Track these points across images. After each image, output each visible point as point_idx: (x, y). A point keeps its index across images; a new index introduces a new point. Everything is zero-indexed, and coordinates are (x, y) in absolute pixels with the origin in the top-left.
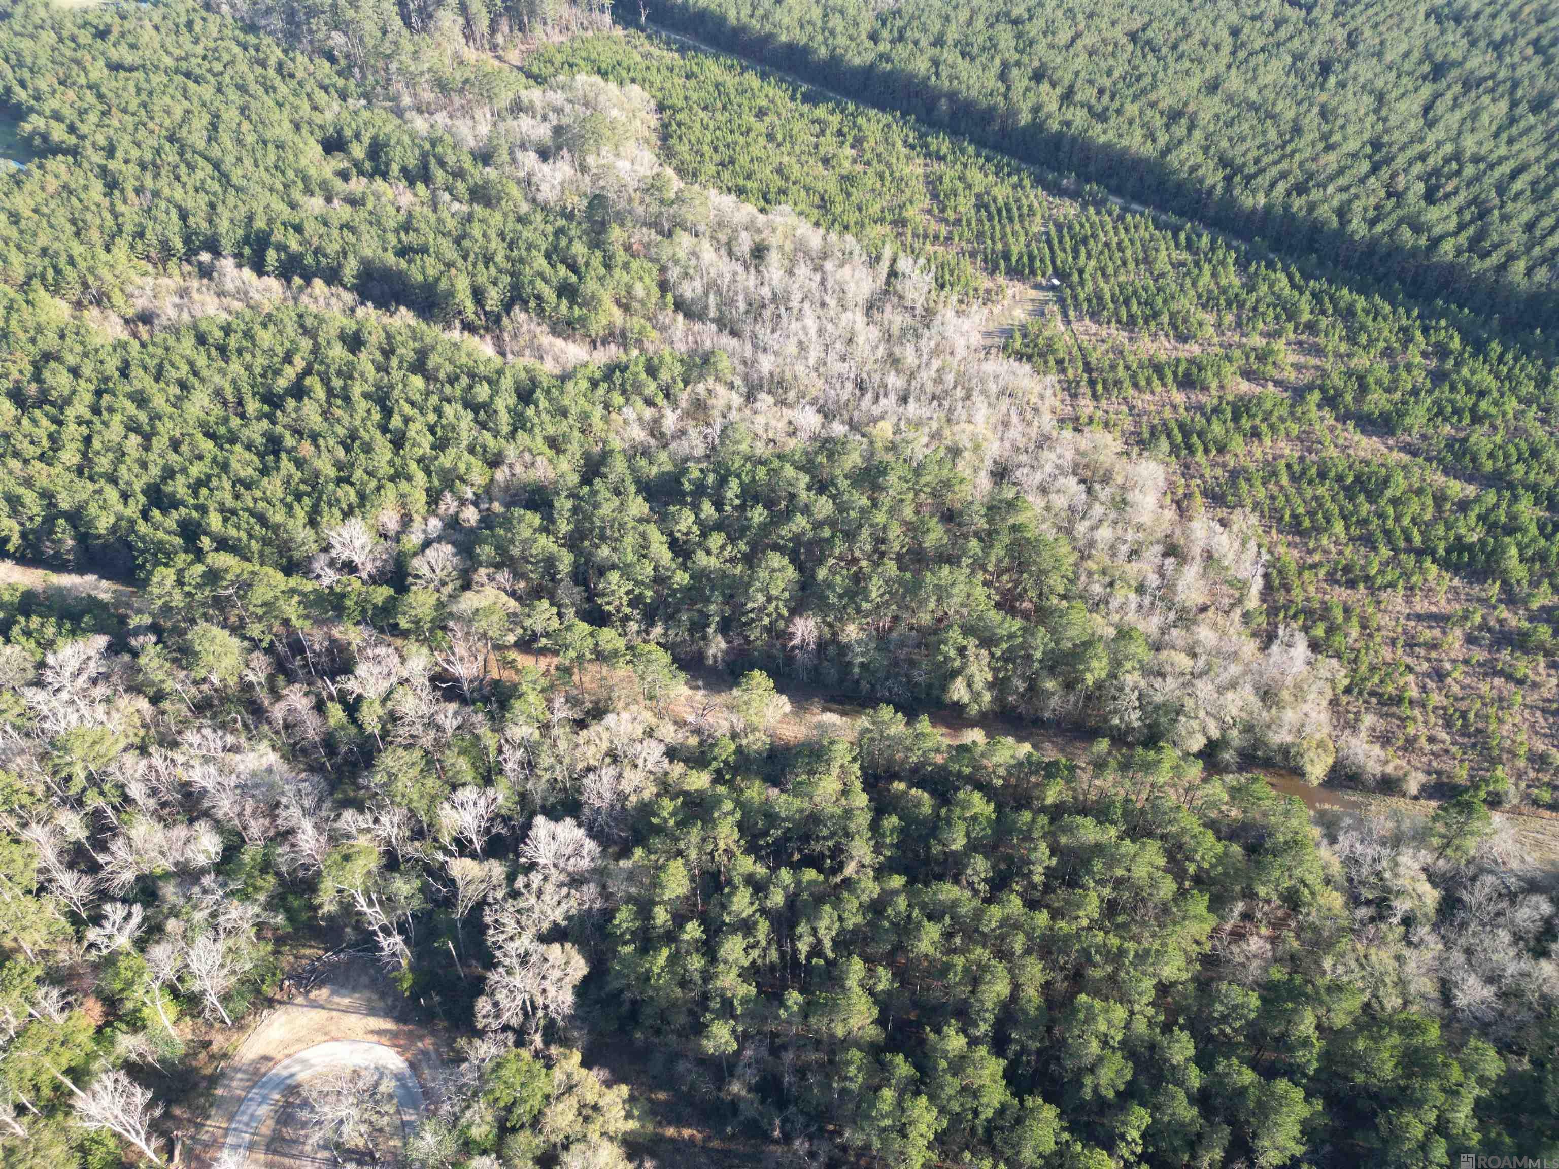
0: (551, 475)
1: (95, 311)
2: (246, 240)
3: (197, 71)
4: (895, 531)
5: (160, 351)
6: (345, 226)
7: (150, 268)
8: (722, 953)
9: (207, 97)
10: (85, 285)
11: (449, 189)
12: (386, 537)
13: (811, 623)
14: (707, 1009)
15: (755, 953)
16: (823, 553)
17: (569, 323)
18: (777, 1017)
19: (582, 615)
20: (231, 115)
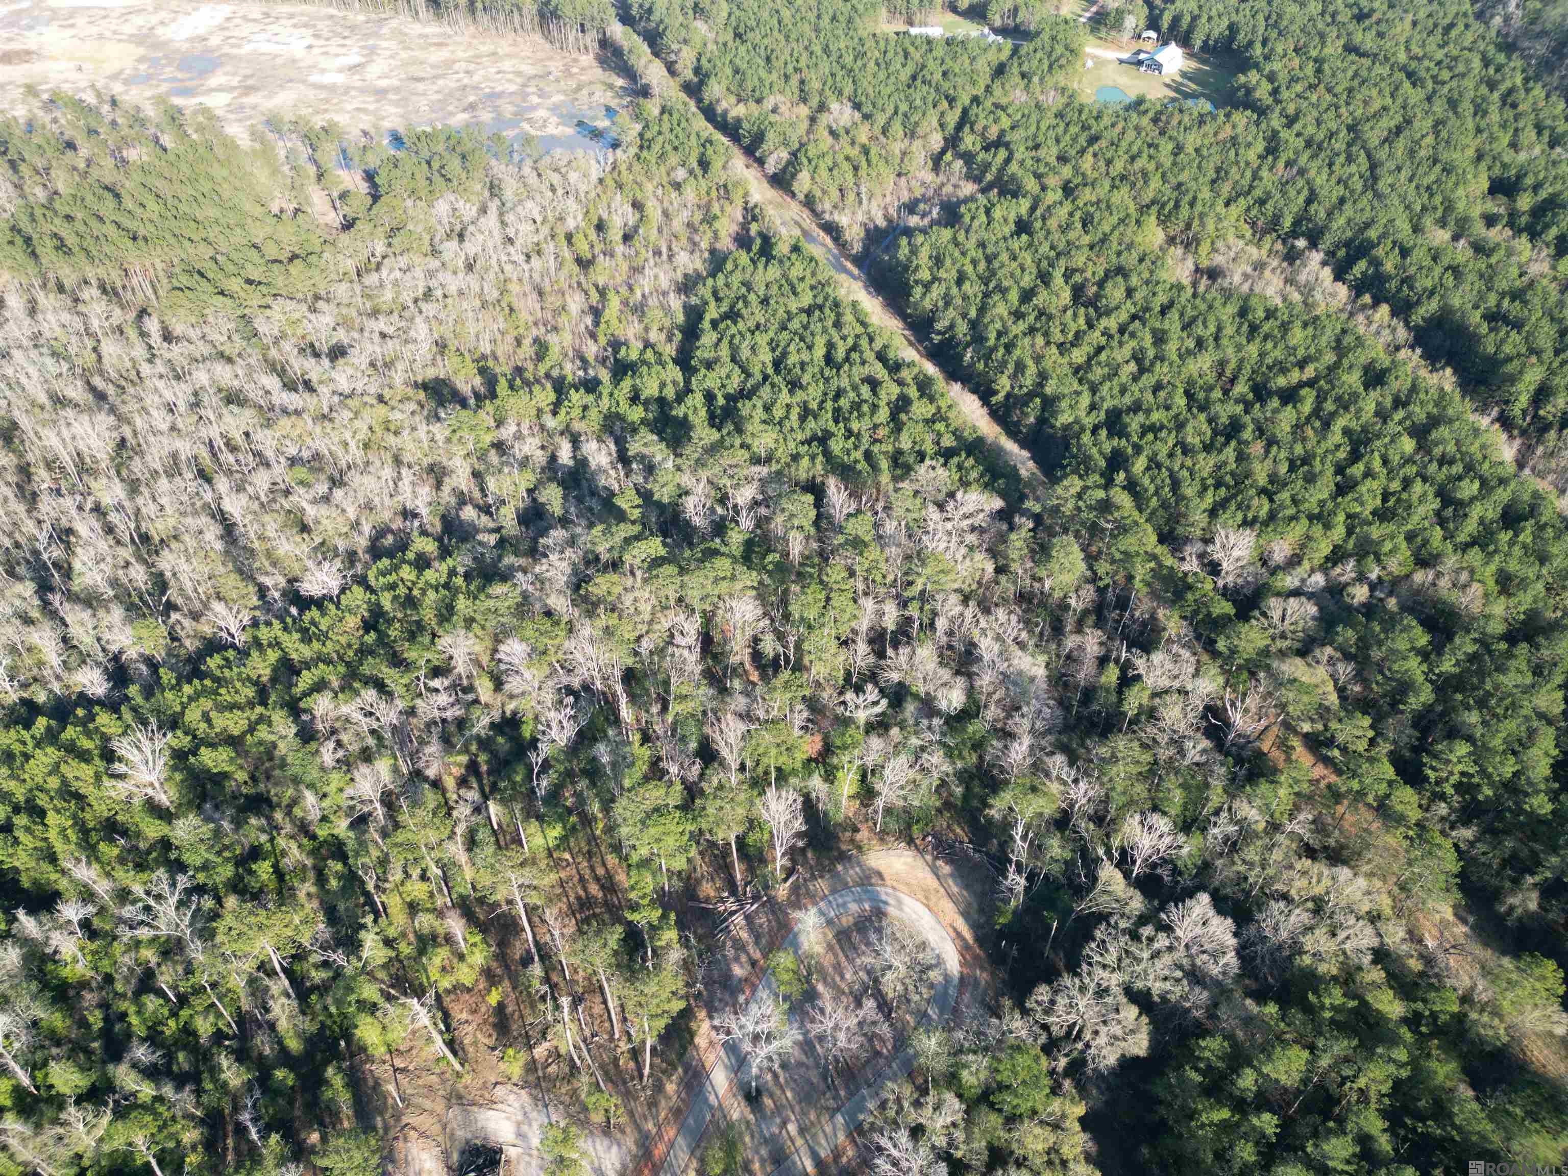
0: (1475, 609)
1: (1179, 251)
2: (1348, 244)
3: (1422, 73)
5: (1203, 307)
7: (1248, 234)
9: (1411, 102)
10: (1188, 226)
12: (1264, 563)
19: (1396, 760)
20: (1423, 125)
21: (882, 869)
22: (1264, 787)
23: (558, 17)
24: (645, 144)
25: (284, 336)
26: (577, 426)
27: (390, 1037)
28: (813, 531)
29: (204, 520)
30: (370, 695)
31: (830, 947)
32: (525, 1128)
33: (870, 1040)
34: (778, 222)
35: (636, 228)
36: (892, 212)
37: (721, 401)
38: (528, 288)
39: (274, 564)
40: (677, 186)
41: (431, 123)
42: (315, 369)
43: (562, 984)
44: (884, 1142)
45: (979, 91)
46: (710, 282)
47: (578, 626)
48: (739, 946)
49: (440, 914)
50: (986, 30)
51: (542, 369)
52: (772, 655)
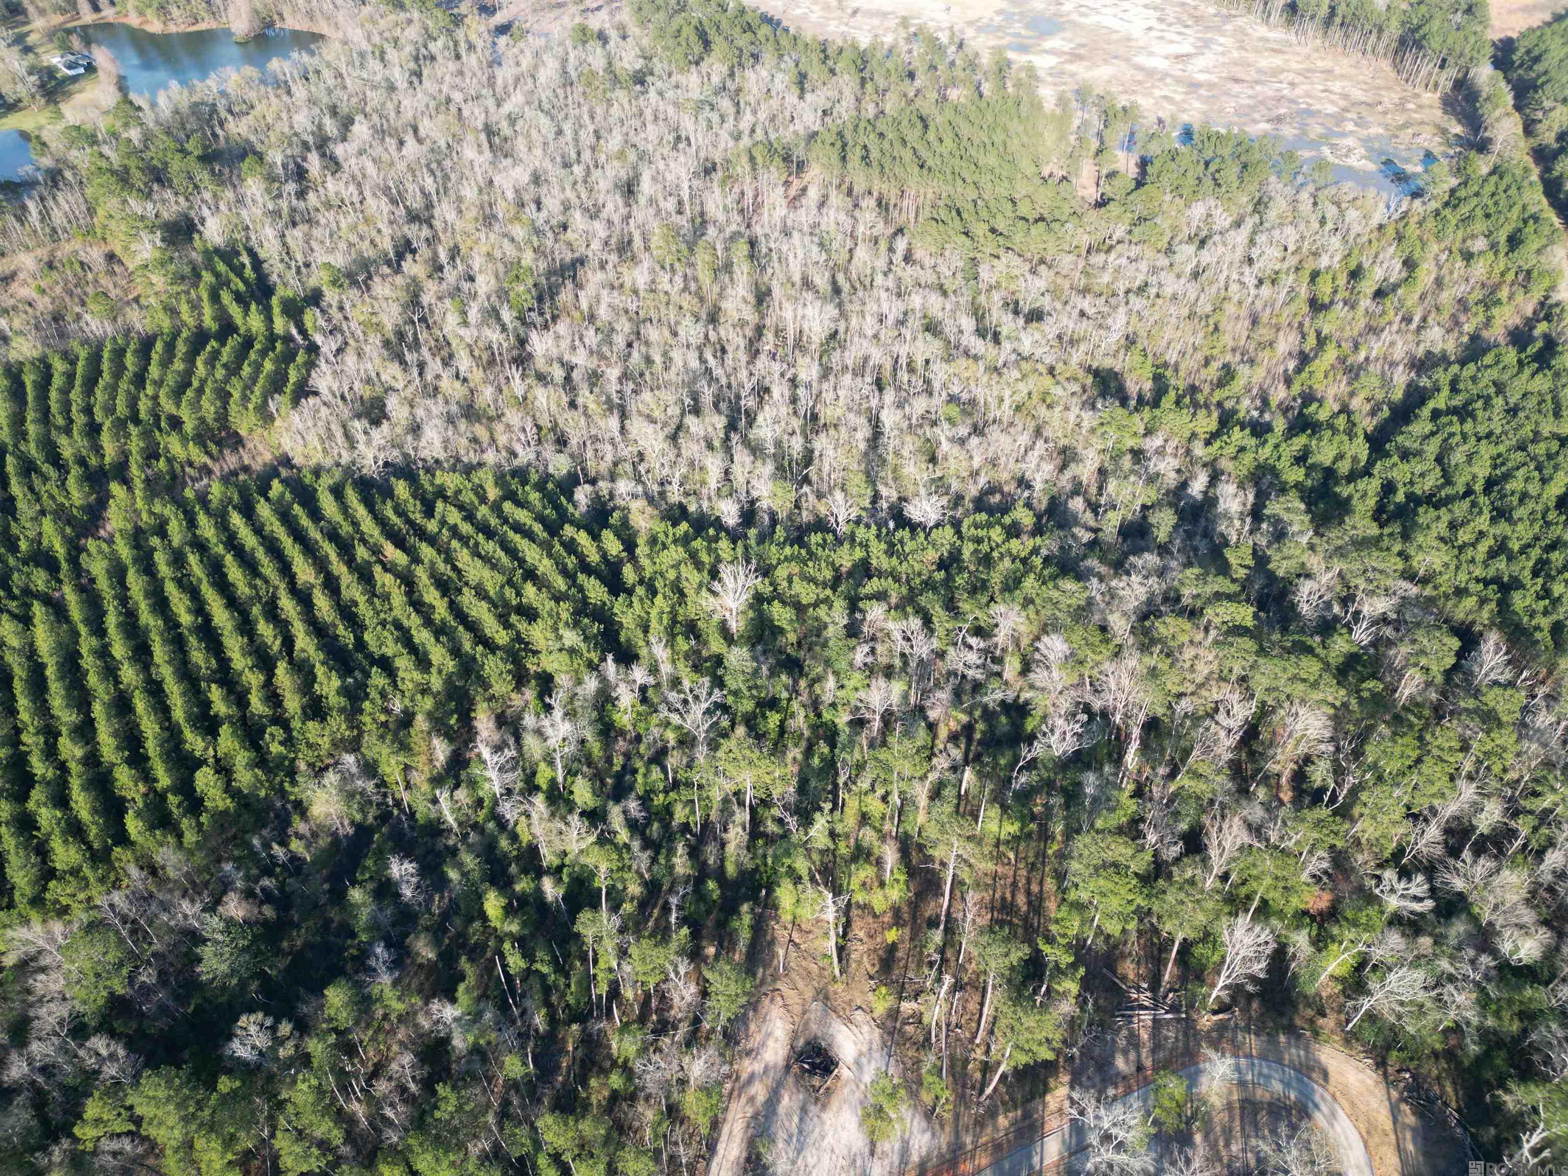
23: (1420, 47)
24: (1453, 200)
25: (998, 286)
26: (1225, 464)
27: (799, 911)
28: (1439, 679)
29: (863, 420)
30: (915, 623)
31: (1229, 1107)
32: (864, 1060)
35: (1395, 287)
37: (1400, 497)
38: (1244, 312)
39: (895, 479)
40: (1468, 256)
41: (1229, 126)
42: (1008, 324)
43: (953, 963)
46: (1455, 368)
47: (1126, 653)
48: (1134, 1041)
51: (1218, 396)
52: (1318, 783)
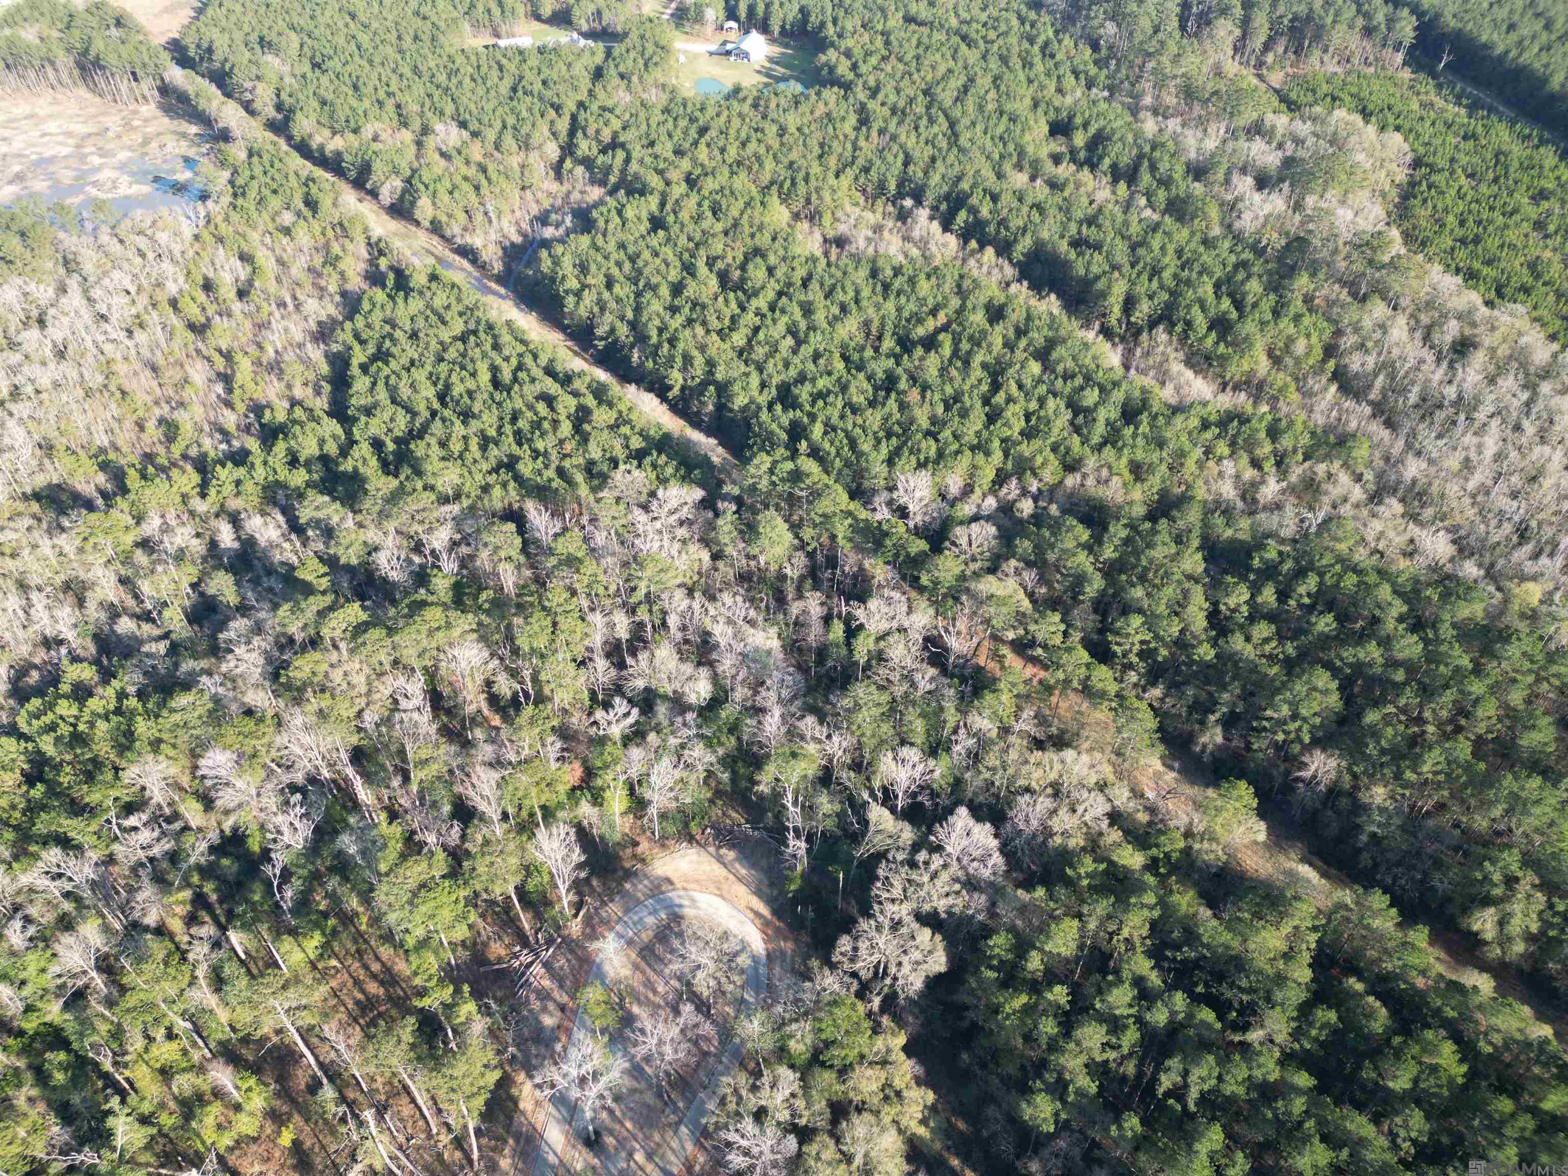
0: (1119, 499)
1: (806, 225)
2: (947, 197)
3: (974, 35)
4: (1488, 710)
5: (839, 274)
6: (1038, 207)
7: (862, 201)
8: (1078, 1033)
9: (971, 62)
10: (808, 201)
11: (1149, 195)
12: (943, 497)
13: (1332, 763)
14: (1039, 1076)
15: (1112, 1055)
16: (1383, 696)
17: (1208, 358)
18: (1107, 1130)
19: (1087, 644)
20: (984, 82)
21: (670, 874)
22: (989, 697)
23: (102, 68)
24: (238, 192)
26: (234, 504)
28: (522, 559)
31: (636, 967)
33: (696, 1043)
34: (408, 253)
35: (250, 282)
36: (525, 226)
37: (391, 446)
38: (138, 366)
40: (287, 231)
43: (361, 1098)
44: (732, 1137)
45: (583, 96)
46: (348, 325)
47: (286, 717)
48: (544, 996)
49: (201, 1069)
50: (575, 35)
51: (177, 450)
52: (509, 694)
